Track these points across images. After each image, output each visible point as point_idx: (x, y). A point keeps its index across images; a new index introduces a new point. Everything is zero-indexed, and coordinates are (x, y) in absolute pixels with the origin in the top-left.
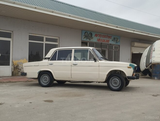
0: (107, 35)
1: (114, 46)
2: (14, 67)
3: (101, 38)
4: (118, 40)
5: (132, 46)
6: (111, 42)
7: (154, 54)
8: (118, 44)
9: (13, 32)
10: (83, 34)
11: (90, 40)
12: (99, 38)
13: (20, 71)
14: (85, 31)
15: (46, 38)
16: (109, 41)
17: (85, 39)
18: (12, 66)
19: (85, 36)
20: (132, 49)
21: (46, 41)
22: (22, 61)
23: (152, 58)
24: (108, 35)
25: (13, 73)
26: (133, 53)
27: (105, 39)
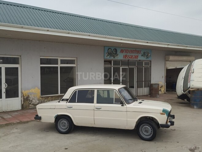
0: (135, 49)
1: (144, 62)
2: (24, 98)
3: (128, 54)
4: (149, 54)
5: (166, 60)
6: (140, 58)
7: (193, 77)
8: (149, 59)
9: (21, 56)
10: (106, 51)
11: (114, 58)
12: (125, 54)
13: (31, 103)
14: (108, 48)
15: (61, 60)
16: (138, 56)
17: (109, 57)
18: (22, 97)
19: (108, 53)
20: (166, 64)
21: (61, 63)
22: (33, 91)
23: (191, 82)
24: (137, 50)
25: (22, 105)
26: (168, 68)
27: (133, 54)
